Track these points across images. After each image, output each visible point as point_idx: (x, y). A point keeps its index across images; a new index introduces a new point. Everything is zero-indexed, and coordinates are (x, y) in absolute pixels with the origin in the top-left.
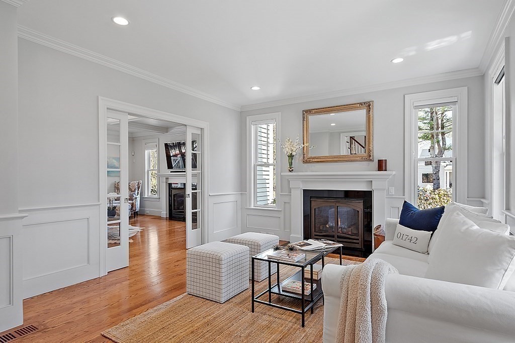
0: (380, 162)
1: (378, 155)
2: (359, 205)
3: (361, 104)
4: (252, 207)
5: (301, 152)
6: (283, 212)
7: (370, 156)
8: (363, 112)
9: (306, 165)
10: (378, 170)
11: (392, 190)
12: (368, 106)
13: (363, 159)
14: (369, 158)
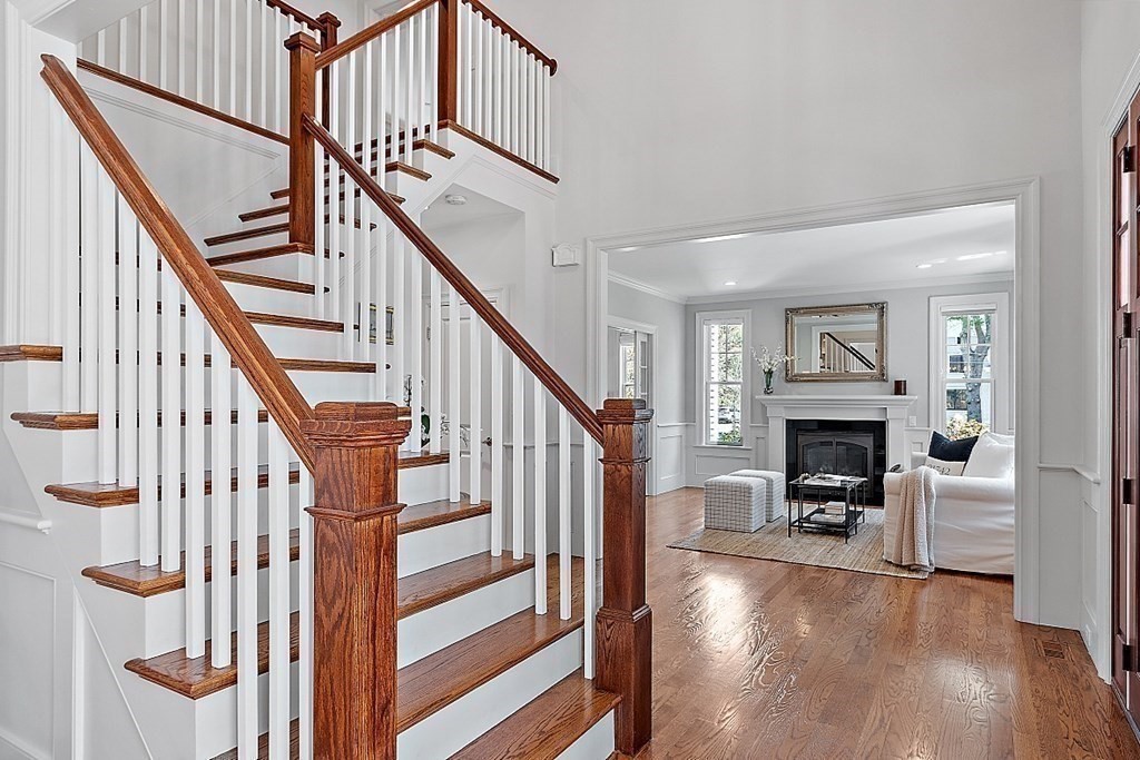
0: (898, 384)
1: (894, 373)
2: (867, 442)
3: (870, 305)
4: (704, 444)
5: (783, 367)
6: (753, 452)
7: (883, 375)
8: (874, 316)
9: (789, 385)
10: (896, 394)
11: (914, 420)
12: (881, 309)
13: (873, 379)
14: (882, 377)
